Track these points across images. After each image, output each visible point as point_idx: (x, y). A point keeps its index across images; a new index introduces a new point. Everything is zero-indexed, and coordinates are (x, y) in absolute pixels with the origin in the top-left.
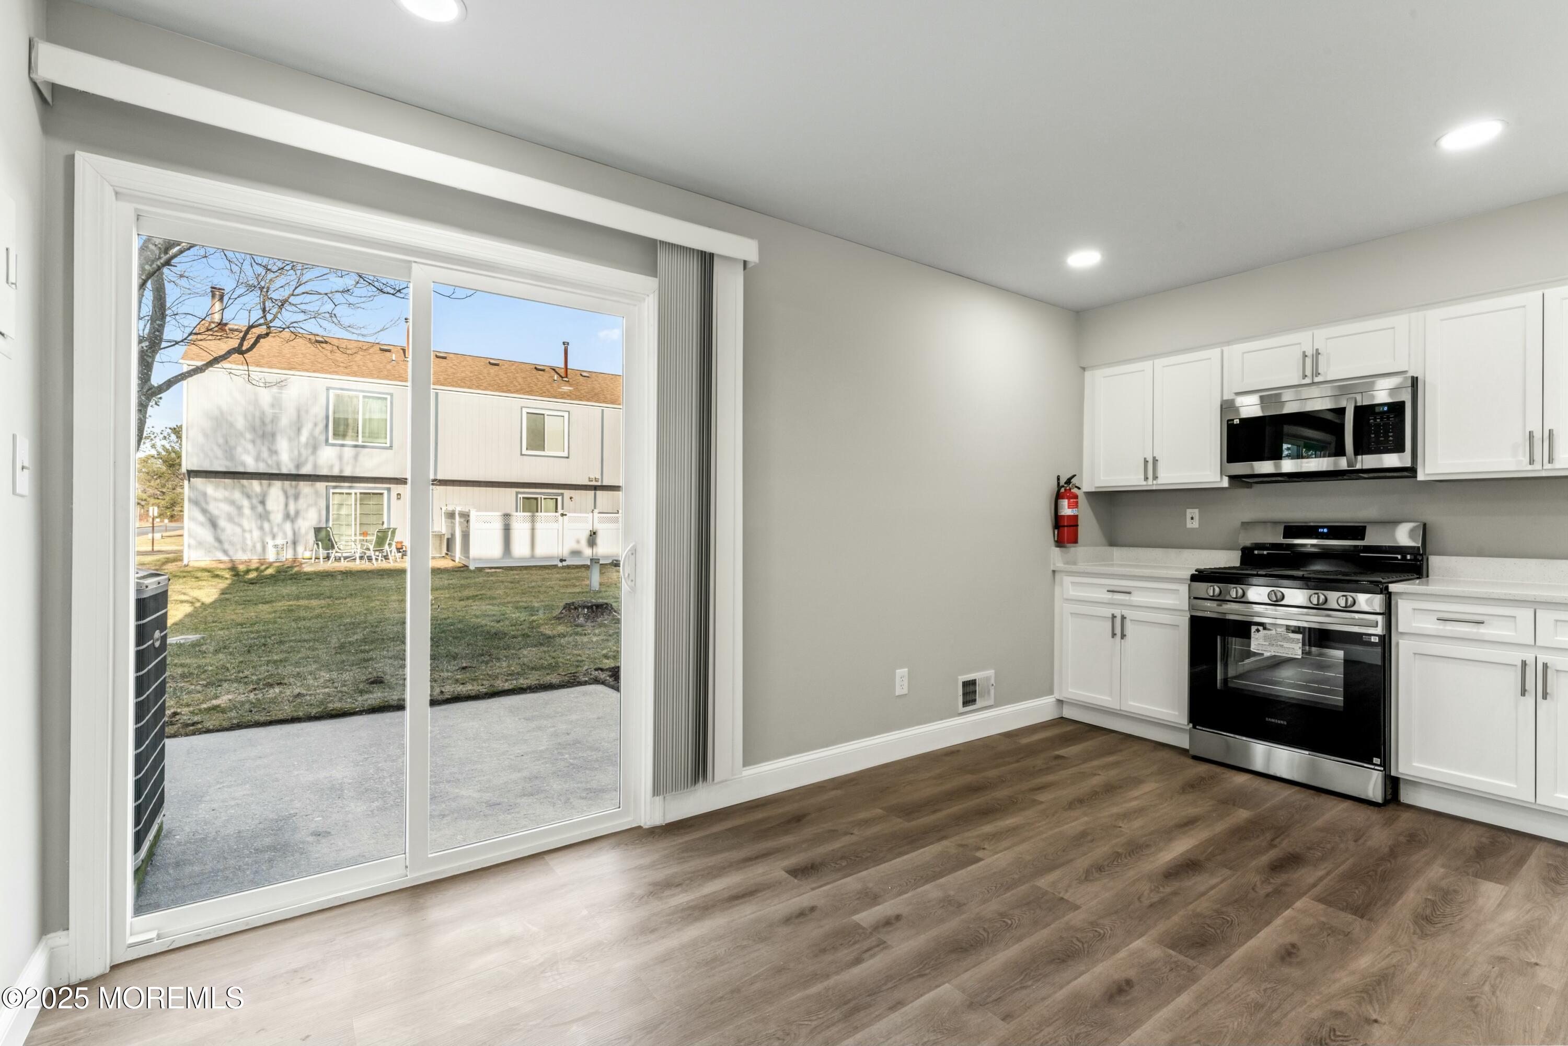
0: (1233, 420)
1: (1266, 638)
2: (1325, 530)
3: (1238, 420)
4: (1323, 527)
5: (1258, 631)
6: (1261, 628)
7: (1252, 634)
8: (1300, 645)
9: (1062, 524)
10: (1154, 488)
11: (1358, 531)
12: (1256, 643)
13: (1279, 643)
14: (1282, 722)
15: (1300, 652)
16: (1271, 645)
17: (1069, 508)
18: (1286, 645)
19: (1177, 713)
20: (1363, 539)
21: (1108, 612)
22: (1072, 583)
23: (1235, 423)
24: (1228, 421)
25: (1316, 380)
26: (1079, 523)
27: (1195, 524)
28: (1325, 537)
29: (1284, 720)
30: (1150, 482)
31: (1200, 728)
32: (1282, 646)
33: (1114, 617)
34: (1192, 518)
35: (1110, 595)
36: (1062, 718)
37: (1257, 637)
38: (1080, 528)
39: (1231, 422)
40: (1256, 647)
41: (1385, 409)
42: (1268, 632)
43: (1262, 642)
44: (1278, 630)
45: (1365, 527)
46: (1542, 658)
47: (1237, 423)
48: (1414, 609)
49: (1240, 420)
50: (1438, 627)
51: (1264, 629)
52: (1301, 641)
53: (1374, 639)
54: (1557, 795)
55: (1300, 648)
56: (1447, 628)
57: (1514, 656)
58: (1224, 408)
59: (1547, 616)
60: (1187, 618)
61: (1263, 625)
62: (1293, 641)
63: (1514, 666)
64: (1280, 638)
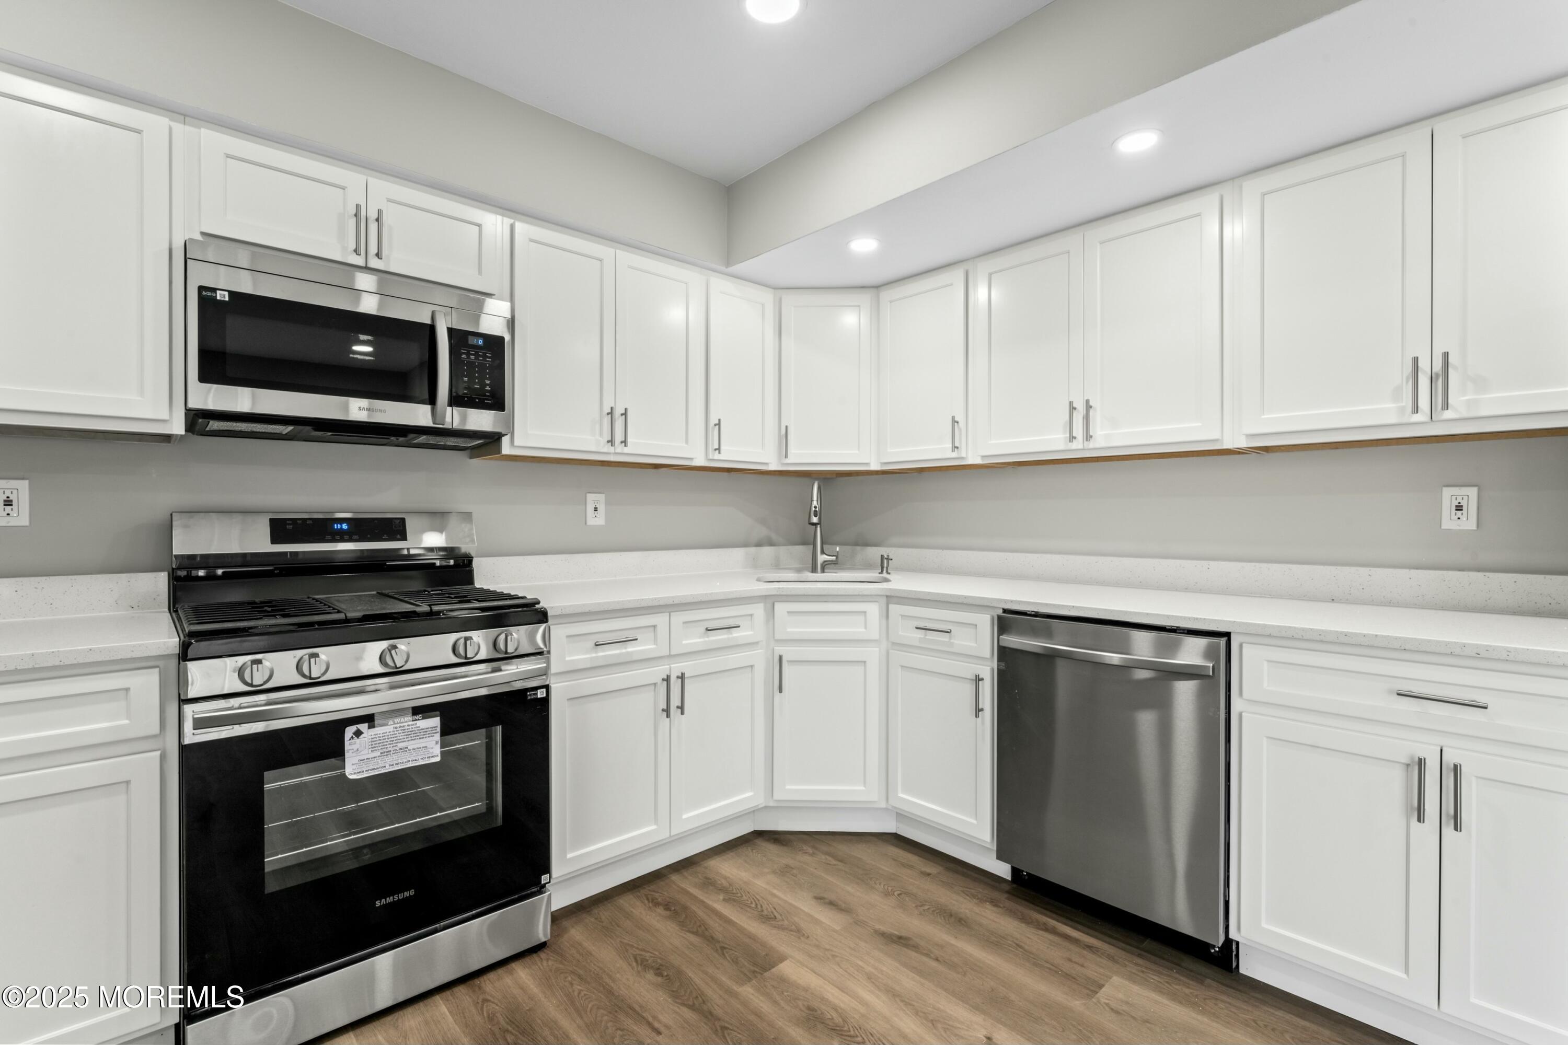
0: (214, 290)
1: (375, 744)
2: (345, 526)
3: (226, 294)
4: (341, 521)
5: (358, 733)
6: (363, 727)
7: (347, 743)
8: (437, 737)
11: (392, 527)
12: (355, 760)
13: (401, 745)
14: (407, 894)
15: (437, 750)
16: (384, 754)
18: (411, 745)
20: (404, 538)
23: (217, 298)
24: (201, 289)
25: (374, 263)
27: (20, 518)
28: (346, 537)
29: (408, 889)
32: (404, 749)
34: (8, 502)
37: (355, 747)
39: (209, 294)
40: (354, 767)
41: (481, 342)
42: (377, 731)
43: (366, 754)
44: (397, 720)
45: (403, 520)
46: (676, 668)
47: (227, 299)
48: (568, 637)
49: (231, 293)
50: (594, 655)
51: (371, 726)
52: (439, 729)
53: (541, 694)
54: (684, 816)
55: (437, 743)
56: (601, 654)
57: (660, 671)
58: (188, 256)
59: (678, 618)
60: (158, 753)
61: (369, 719)
62: (425, 733)
63: (655, 684)
64: (401, 736)
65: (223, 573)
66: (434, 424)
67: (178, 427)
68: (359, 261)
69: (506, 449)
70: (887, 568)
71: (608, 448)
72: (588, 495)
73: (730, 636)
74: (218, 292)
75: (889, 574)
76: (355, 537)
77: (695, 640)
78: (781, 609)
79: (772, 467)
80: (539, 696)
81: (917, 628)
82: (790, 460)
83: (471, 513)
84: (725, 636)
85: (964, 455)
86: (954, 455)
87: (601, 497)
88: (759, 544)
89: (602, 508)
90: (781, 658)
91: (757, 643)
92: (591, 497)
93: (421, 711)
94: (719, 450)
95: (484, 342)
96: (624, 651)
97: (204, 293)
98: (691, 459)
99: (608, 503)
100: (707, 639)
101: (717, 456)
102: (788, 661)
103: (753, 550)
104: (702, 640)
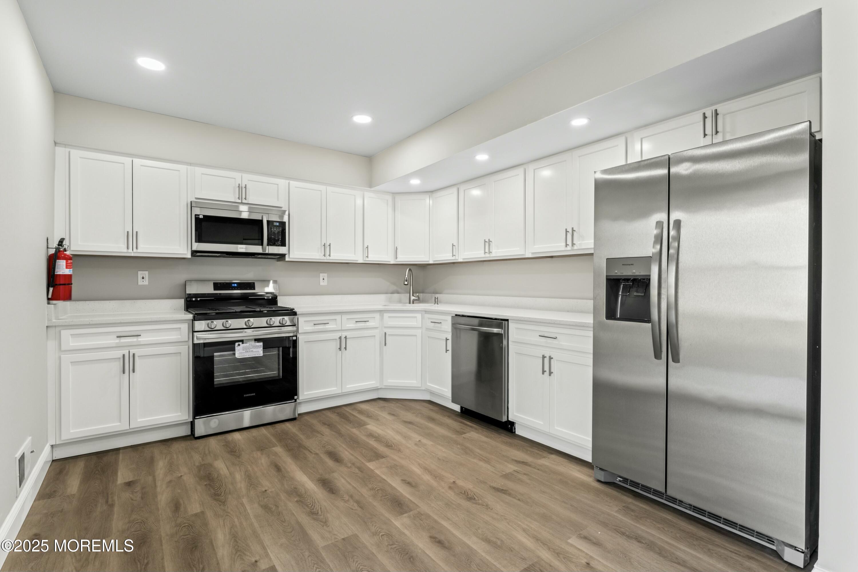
0: (199, 215)
1: (244, 349)
2: (236, 285)
3: (202, 216)
4: (234, 283)
5: (239, 345)
6: (240, 343)
7: (236, 347)
8: (262, 348)
9: (58, 283)
10: (132, 255)
11: (251, 285)
12: (238, 353)
13: (251, 350)
14: (253, 394)
15: (262, 352)
16: (246, 352)
17: (67, 268)
18: (254, 350)
19: (180, 414)
20: (254, 289)
21: (119, 353)
22: (71, 335)
23: (200, 217)
24: (196, 215)
25: (244, 201)
26: (73, 282)
27: (146, 282)
28: (236, 289)
29: (253, 393)
30: (130, 250)
31: (198, 417)
32: (252, 351)
33: (124, 356)
34: (143, 278)
35: (117, 341)
36: (53, 461)
37: (238, 349)
38: (73, 286)
39: (198, 216)
40: (238, 354)
41: (278, 224)
42: (244, 345)
43: (241, 351)
44: (250, 342)
45: (254, 283)
46: (344, 334)
47: (202, 217)
48: (305, 321)
49: (204, 216)
50: (314, 328)
51: (243, 343)
52: (262, 346)
53: (294, 338)
54: (347, 386)
55: (262, 350)
56: (316, 328)
57: (337, 335)
58: (192, 206)
59: (345, 317)
60: (187, 346)
61: (242, 341)
62: (258, 347)
63: (336, 339)
64: (251, 347)
65: (200, 299)
66: (263, 252)
67: (189, 256)
68: (240, 201)
69: (287, 259)
70: (437, 302)
71: (323, 258)
72: (321, 274)
73: (366, 324)
74: (200, 216)
75: (438, 304)
76: (239, 289)
77: (351, 325)
78: (386, 315)
79: (392, 263)
80: (294, 339)
81: (431, 322)
82: (398, 260)
83: (277, 281)
84: (364, 325)
85: (457, 258)
86: (454, 258)
87: (326, 275)
88: (392, 293)
89: (326, 279)
90: (385, 334)
91: (377, 328)
92: (321, 275)
93: (257, 340)
94: (367, 257)
95: (279, 224)
96: (324, 327)
97: (196, 216)
98: (357, 260)
99: (328, 277)
100: (356, 325)
101: (367, 259)
102: (389, 335)
103: (390, 295)
104: (354, 325)
